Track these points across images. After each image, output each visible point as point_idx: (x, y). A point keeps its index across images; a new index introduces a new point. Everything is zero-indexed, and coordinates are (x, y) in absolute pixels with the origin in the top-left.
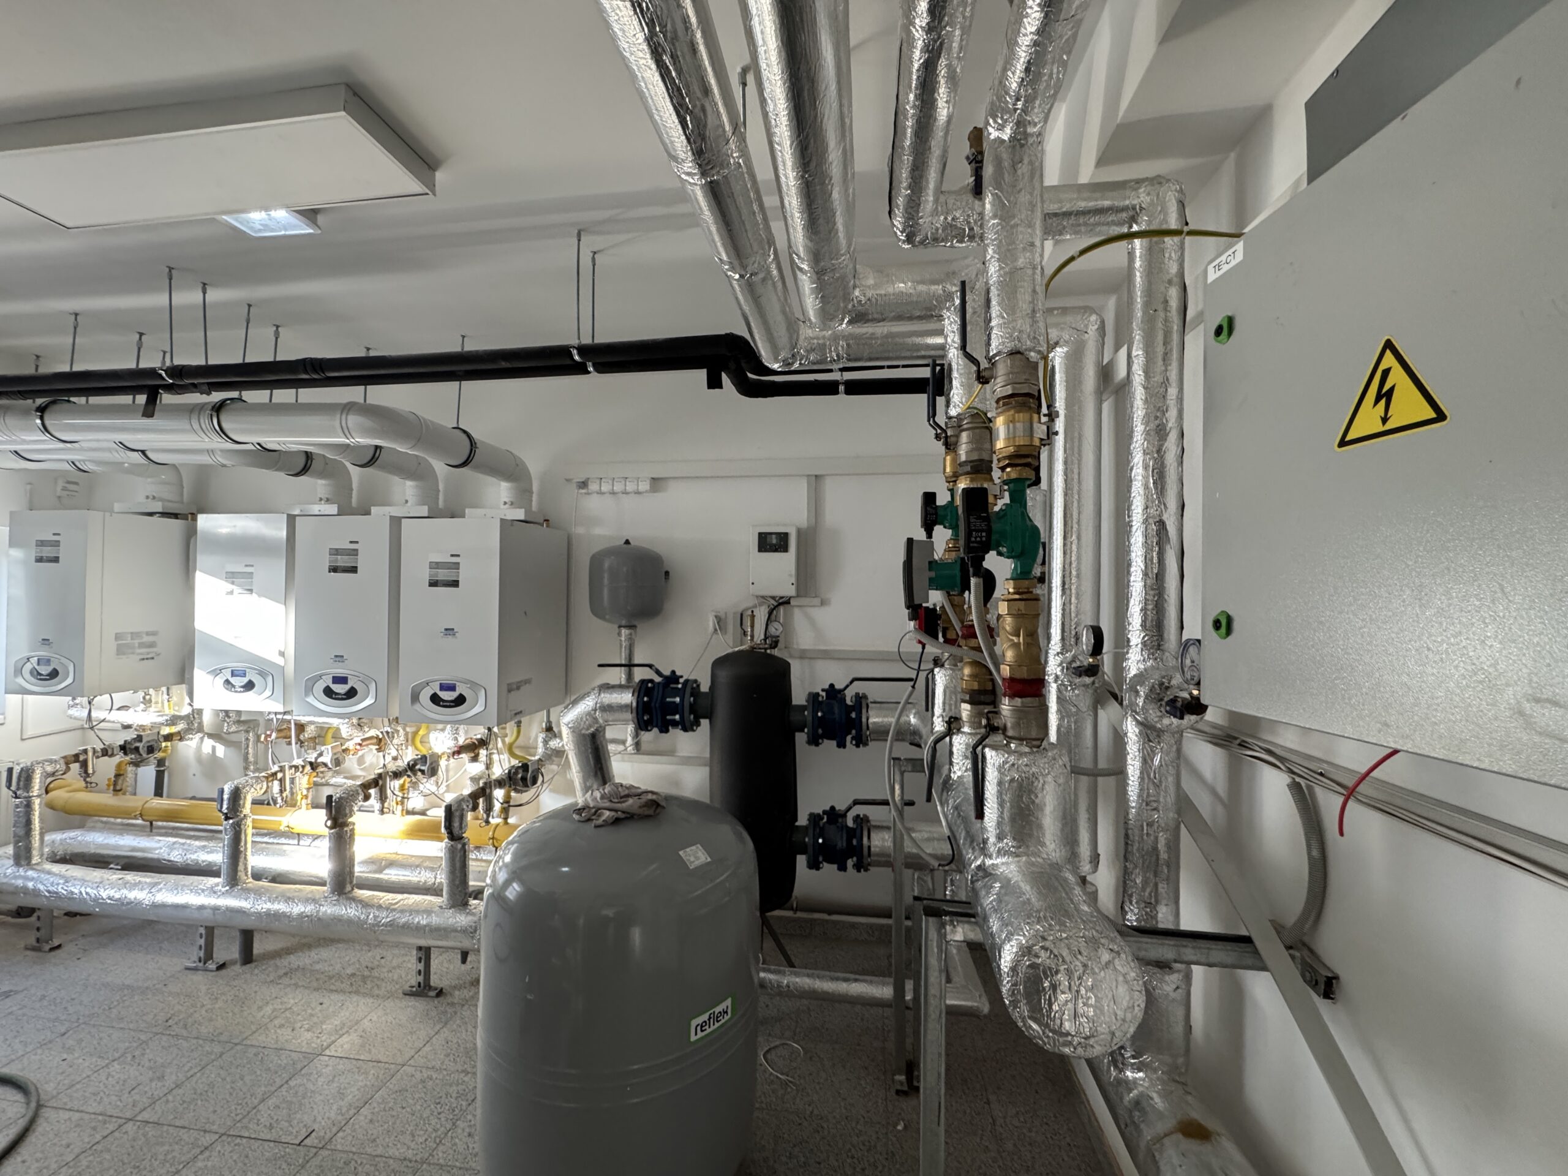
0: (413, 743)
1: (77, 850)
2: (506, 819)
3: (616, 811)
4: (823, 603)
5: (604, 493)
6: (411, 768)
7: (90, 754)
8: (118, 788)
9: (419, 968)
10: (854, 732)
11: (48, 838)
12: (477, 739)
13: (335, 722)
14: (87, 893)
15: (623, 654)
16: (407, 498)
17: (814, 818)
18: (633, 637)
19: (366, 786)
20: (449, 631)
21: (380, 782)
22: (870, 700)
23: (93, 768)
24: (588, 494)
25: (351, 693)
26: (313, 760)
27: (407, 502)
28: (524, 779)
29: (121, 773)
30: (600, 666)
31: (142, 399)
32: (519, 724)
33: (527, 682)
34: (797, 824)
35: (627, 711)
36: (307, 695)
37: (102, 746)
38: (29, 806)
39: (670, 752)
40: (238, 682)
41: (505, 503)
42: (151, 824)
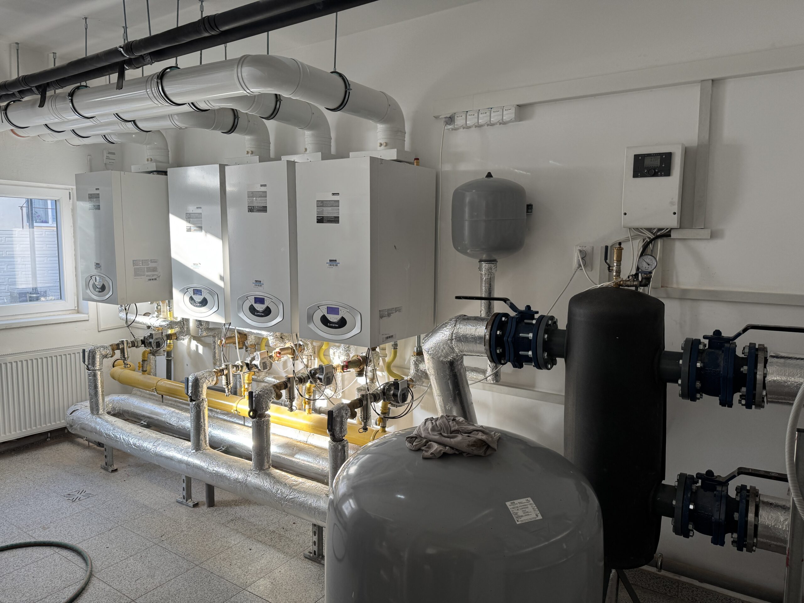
0: (319, 356)
1: (125, 408)
2: (384, 427)
3: (445, 445)
4: (713, 236)
5: (469, 127)
6: (312, 375)
7: (125, 345)
8: (145, 369)
9: (314, 540)
10: (744, 389)
11: (107, 399)
12: (362, 357)
13: (264, 333)
14: (123, 439)
15: (484, 288)
16: (307, 147)
17: (685, 480)
18: (493, 271)
19: (278, 388)
20: (333, 262)
21: (289, 385)
22: (770, 353)
23: (127, 354)
24: (456, 129)
25: (267, 312)
26: (249, 362)
27: (306, 150)
28: (395, 395)
29: (146, 359)
30: (458, 298)
31: (114, 77)
32: (395, 346)
33: (398, 310)
34: (664, 482)
35: (480, 343)
36: (239, 311)
37: (133, 339)
38: (95, 375)
39: (529, 387)
40: (198, 298)
41: (381, 145)
42: (162, 396)
